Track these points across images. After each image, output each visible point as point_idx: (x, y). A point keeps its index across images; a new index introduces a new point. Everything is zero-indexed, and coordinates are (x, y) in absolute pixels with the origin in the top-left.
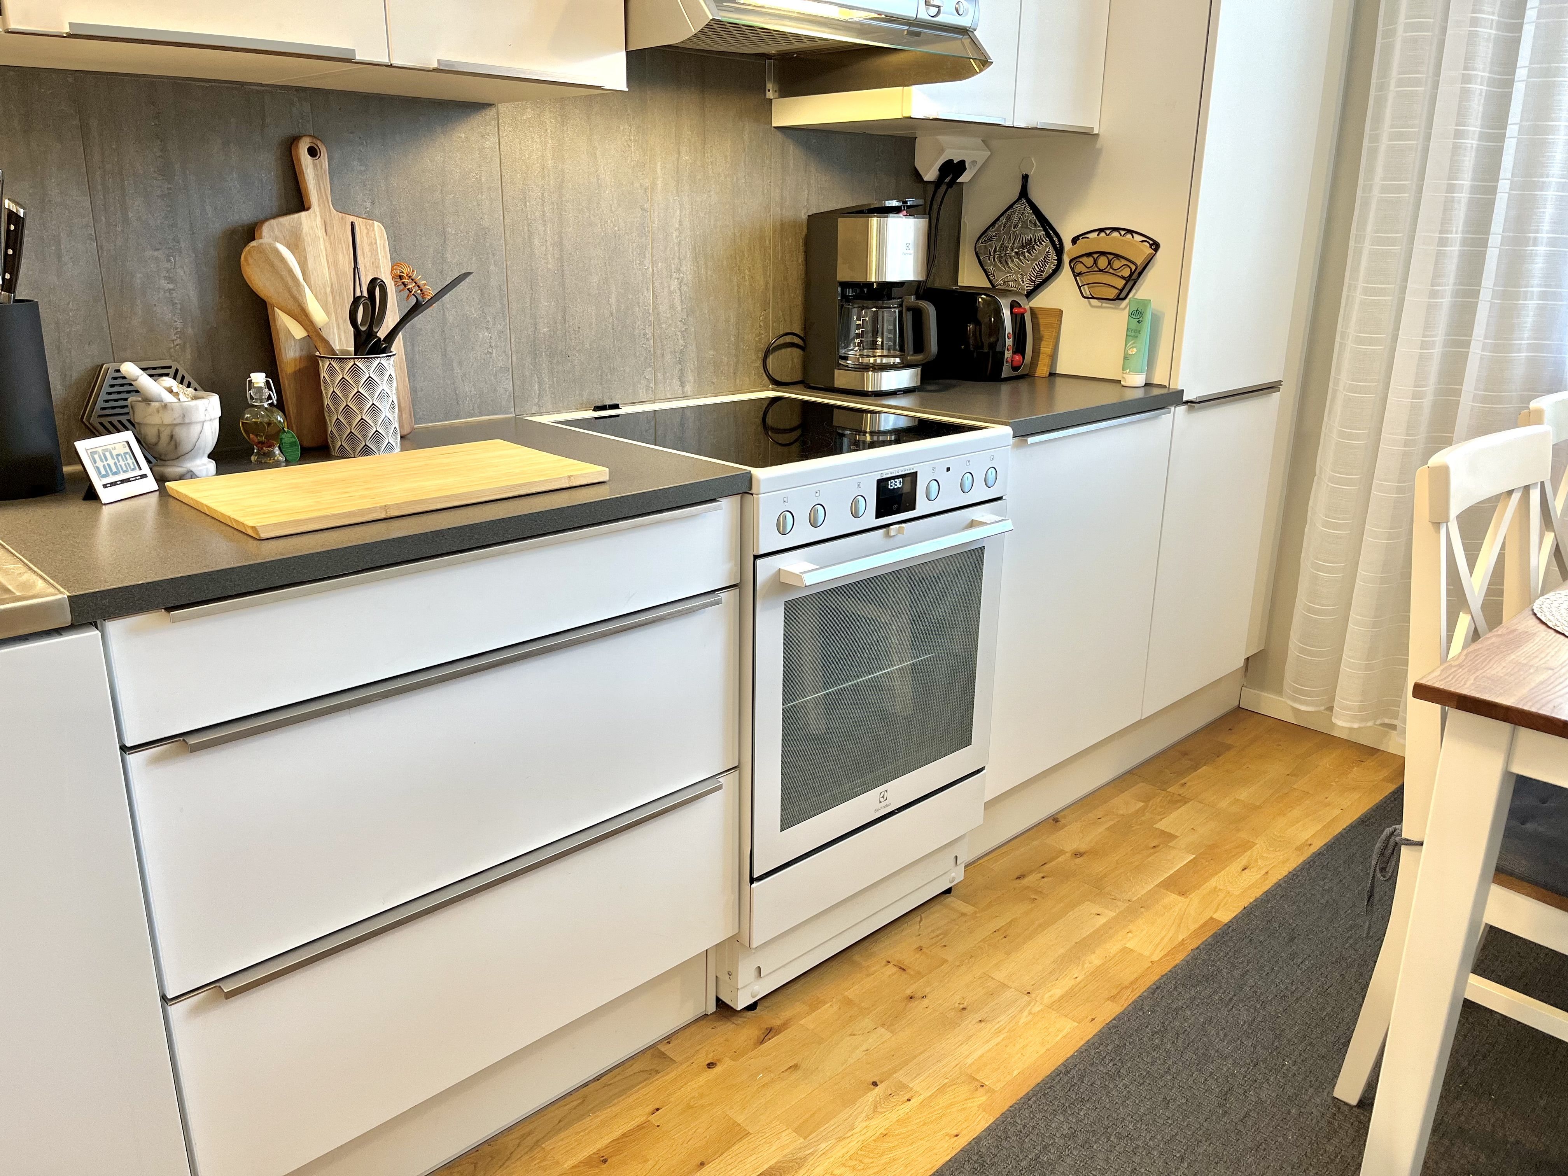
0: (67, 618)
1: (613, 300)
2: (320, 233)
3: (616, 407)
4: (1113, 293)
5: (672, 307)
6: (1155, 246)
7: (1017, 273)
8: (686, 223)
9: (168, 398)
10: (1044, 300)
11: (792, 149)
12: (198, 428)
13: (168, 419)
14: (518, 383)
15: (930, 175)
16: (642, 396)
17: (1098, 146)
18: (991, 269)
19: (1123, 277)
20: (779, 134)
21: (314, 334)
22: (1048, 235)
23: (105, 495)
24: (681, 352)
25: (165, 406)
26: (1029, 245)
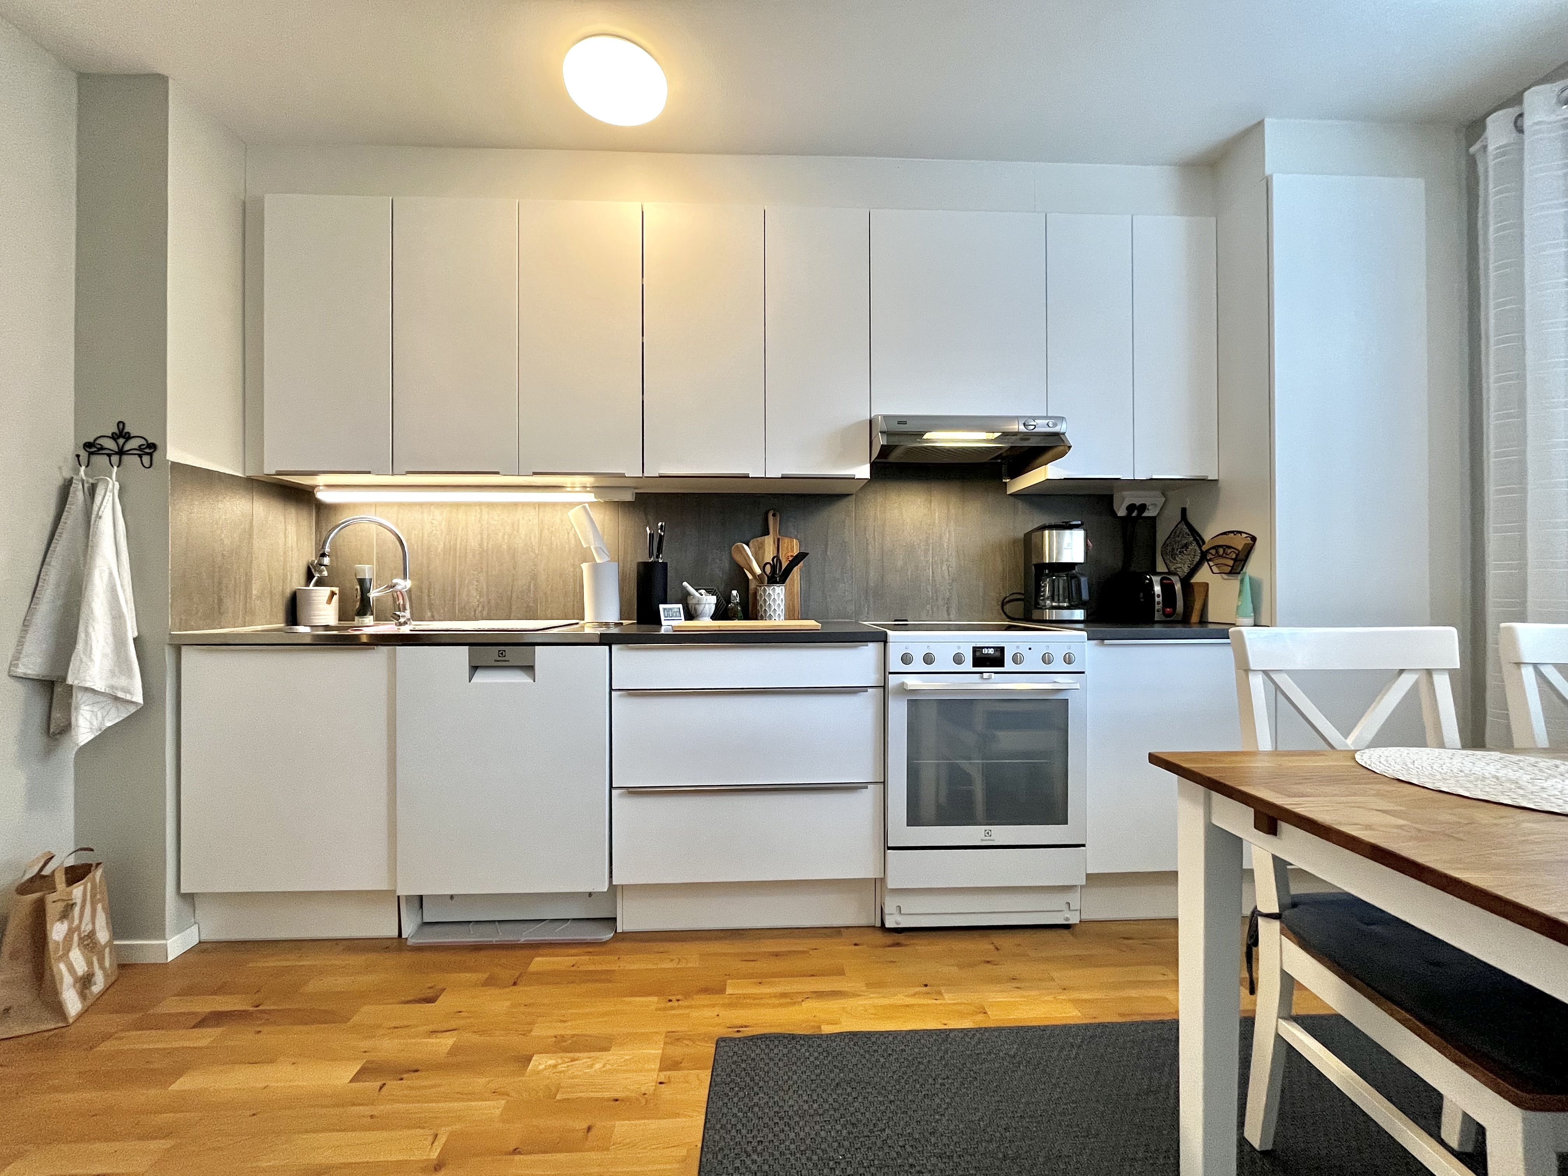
0: (597, 640)
1: (909, 573)
2: (772, 543)
3: (906, 621)
4: (1229, 569)
5: (943, 577)
6: (1254, 539)
7: (1181, 563)
8: (953, 539)
9: (699, 595)
10: (1198, 578)
11: (1020, 505)
12: (702, 606)
13: (694, 601)
14: (857, 606)
15: (1122, 512)
16: (924, 618)
17: (1219, 485)
18: (1168, 562)
19: (1232, 559)
20: (1012, 499)
21: (755, 578)
22: (1195, 539)
23: (663, 622)
24: (948, 599)
26: (1186, 546)
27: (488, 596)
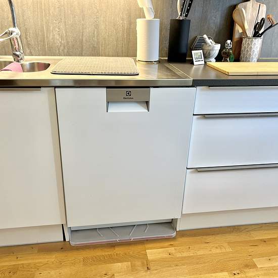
0: (191, 84)
2: (251, 7)
9: (210, 44)
12: (215, 51)
13: (210, 48)
21: (244, 32)
23: (195, 63)
25: (210, 45)
27: (67, 40)
